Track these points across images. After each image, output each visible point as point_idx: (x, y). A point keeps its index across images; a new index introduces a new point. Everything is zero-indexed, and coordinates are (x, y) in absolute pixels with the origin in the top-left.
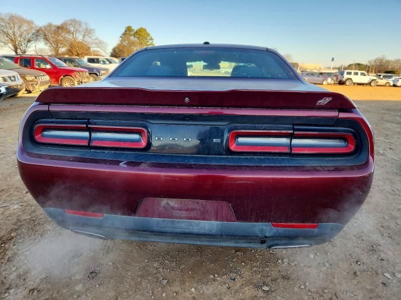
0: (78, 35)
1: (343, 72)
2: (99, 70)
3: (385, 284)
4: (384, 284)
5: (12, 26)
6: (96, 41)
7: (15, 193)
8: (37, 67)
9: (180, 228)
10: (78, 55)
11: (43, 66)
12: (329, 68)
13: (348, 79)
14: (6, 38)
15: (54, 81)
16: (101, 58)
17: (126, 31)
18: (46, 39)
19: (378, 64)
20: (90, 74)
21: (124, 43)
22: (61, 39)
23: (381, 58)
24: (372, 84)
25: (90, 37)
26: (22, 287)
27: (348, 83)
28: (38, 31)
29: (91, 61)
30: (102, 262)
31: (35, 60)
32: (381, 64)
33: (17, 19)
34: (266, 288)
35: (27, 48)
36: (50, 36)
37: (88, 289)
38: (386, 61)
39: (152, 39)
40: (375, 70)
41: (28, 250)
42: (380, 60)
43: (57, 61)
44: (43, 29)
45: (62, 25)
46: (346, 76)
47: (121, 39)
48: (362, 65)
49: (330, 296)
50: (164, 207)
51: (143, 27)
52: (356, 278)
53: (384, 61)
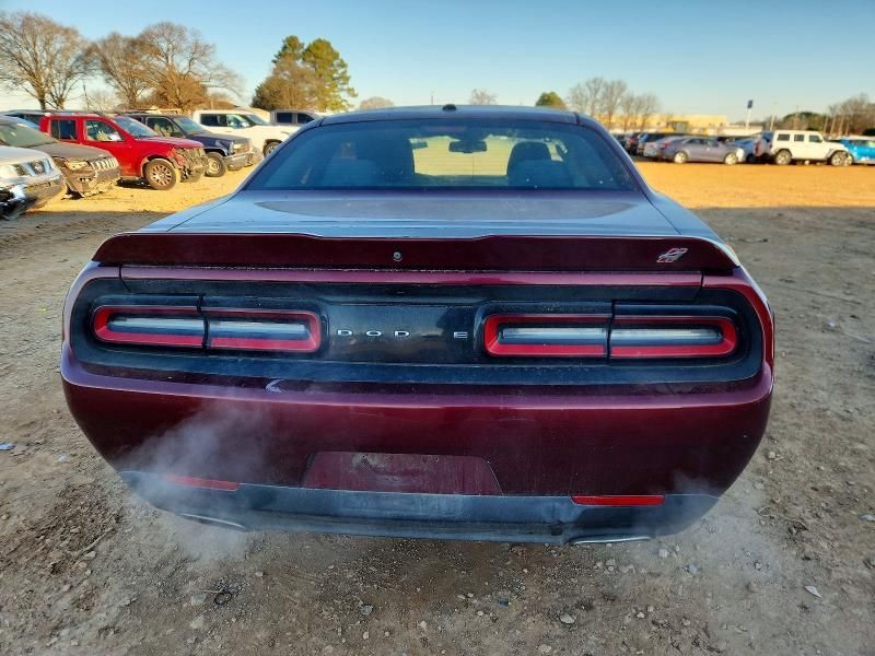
0: (177, 58)
1: (771, 135)
2: (226, 142)
3: (806, 608)
4: (804, 607)
5: (30, 42)
6: (220, 73)
7: (59, 428)
8: (90, 139)
9: (390, 510)
10: (180, 105)
11: (103, 137)
12: (742, 124)
13: (781, 150)
14: (18, 70)
15: (129, 170)
16: (231, 113)
17: (285, 48)
18: (108, 70)
19: (852, 113)
20: (207, 151)
21: (281, 76)
22: (142, 68)
23: (858, 98)
24: (834, 161)
25: (205, 64)
26: (84, 624)
27: (781, 159)
28: (89, 52)
29: (209, 120)
30: (242, 572)
31: (85, 122)
32: (858, 113)
33: (40, 23)
34: (568, 619)
35: (65, 92)
36: (116, 64)
37: (215, 626)
38: (869, 105)
39: (343, 65)
40: (844, 126)
41: (92, 550)
42: (856, 102)
43: (132, 124)
44: (100, 46)
45: (142, 36)
46: (777, 145)
47: (274, 65)
48: (816, 115)
49: (694, 633)
50: (358, 468)
51: (322, 38)
52: (750, 596)
53: (864, 107)
